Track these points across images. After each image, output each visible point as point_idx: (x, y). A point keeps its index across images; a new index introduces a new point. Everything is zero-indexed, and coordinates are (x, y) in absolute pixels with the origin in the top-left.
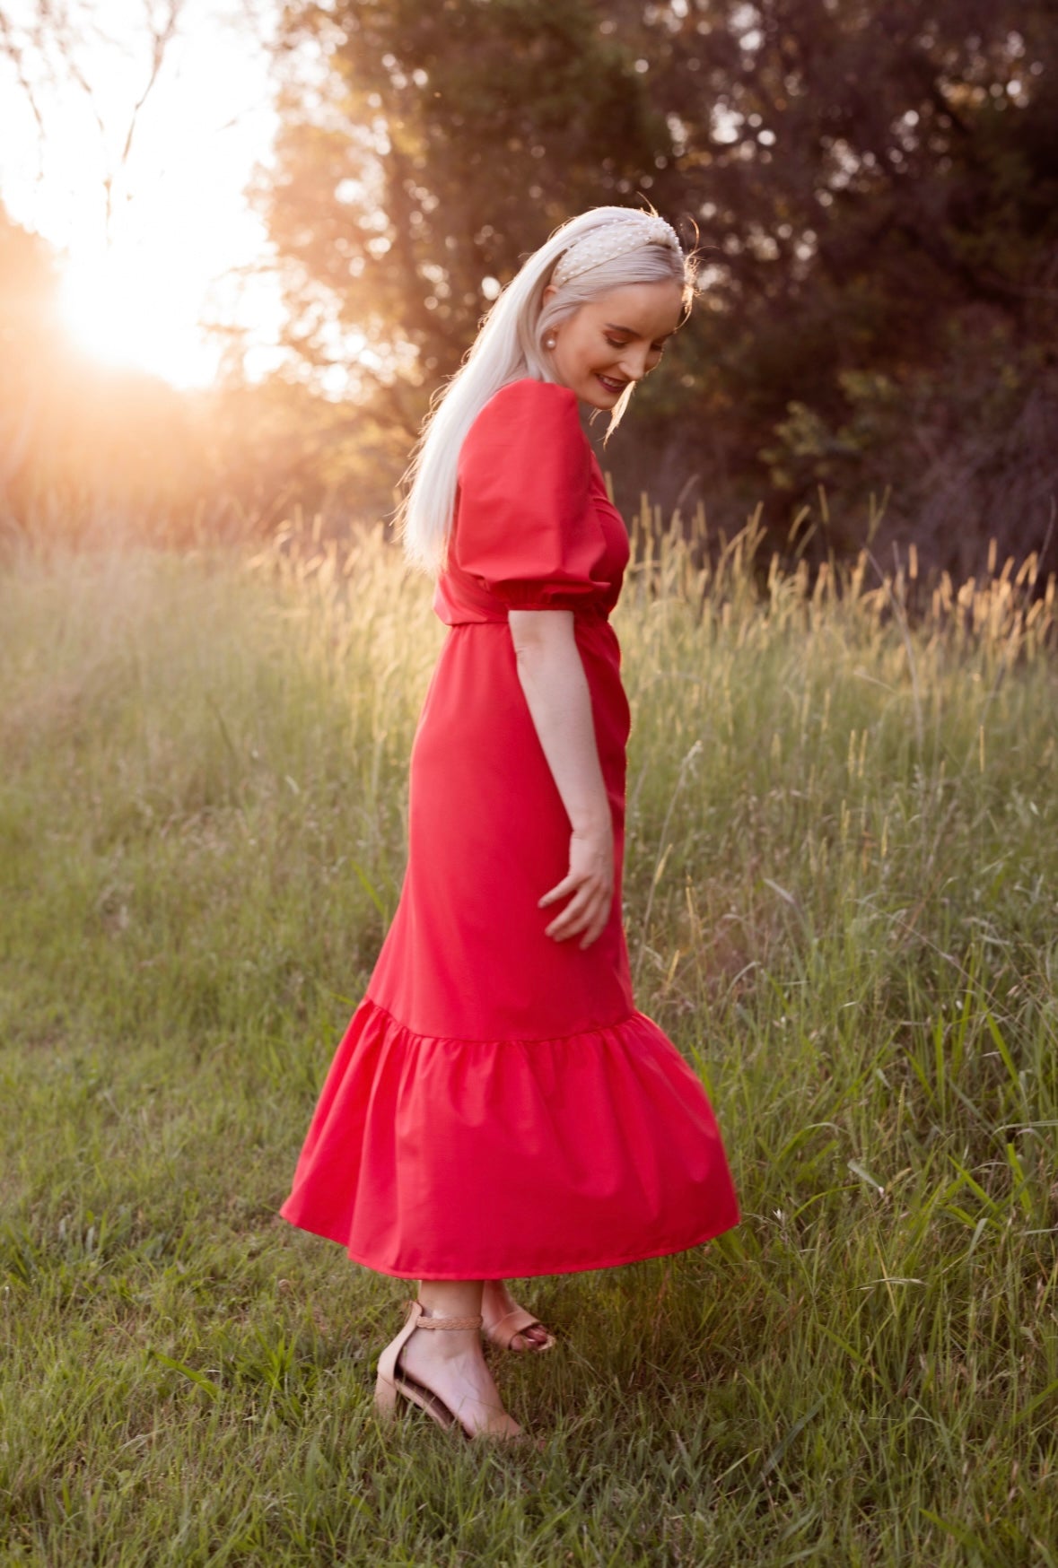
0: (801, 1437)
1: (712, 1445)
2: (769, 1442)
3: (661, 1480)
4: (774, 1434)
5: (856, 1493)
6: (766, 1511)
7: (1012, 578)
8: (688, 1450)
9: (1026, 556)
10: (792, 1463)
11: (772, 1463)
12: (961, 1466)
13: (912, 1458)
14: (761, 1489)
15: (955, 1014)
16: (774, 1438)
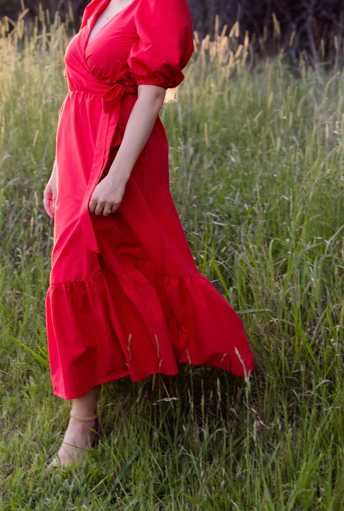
0: (130, 467)
1: (90, 475)
2: (116, 471)
3: (67, 493)
4: (118, 467)
5: (155, 490)
6: (115, 502)
7: (227, 34)
8: (79, 478)
9: (233, 23)
10: (127, 479)
11: (118, 480)
12: (200, 472)
13: (180, 472)
14: (113, 493)
15: (200, 261)
16: (118, 469)
